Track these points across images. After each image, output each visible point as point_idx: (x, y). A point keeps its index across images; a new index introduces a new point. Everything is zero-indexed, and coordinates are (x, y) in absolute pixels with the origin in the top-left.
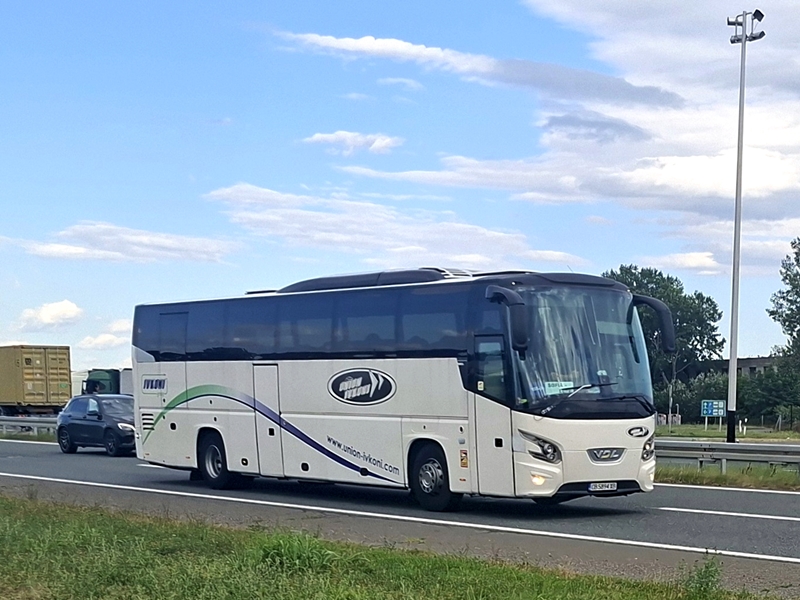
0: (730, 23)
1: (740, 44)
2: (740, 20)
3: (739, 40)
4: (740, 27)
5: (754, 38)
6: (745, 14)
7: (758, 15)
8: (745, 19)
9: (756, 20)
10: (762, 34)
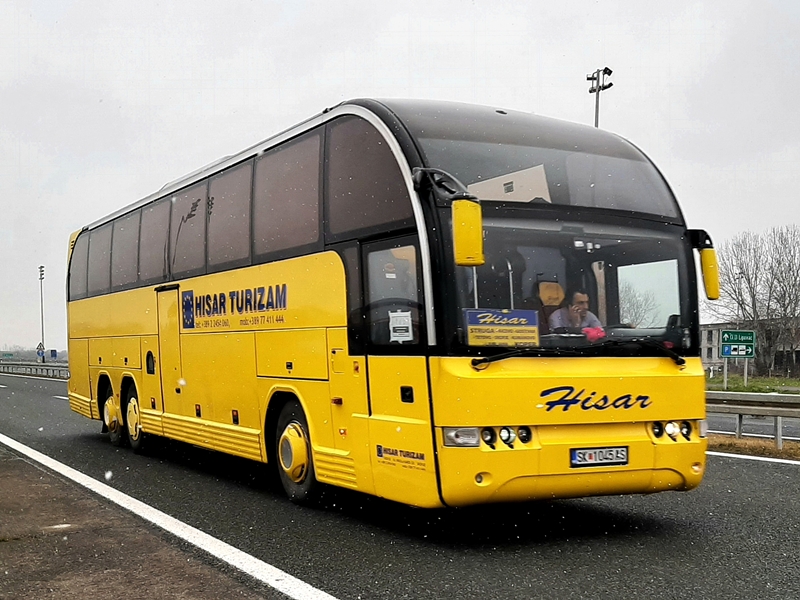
0: (588, 79)
1: (595, 93)
2: (595, 76)
3: (595, 91)
4: (595, 82)
5: (605, 88)
6: (599, 71)
7: (607, 71)
8: (598, 75)
9: (606, 75)
10: (611, 85)
